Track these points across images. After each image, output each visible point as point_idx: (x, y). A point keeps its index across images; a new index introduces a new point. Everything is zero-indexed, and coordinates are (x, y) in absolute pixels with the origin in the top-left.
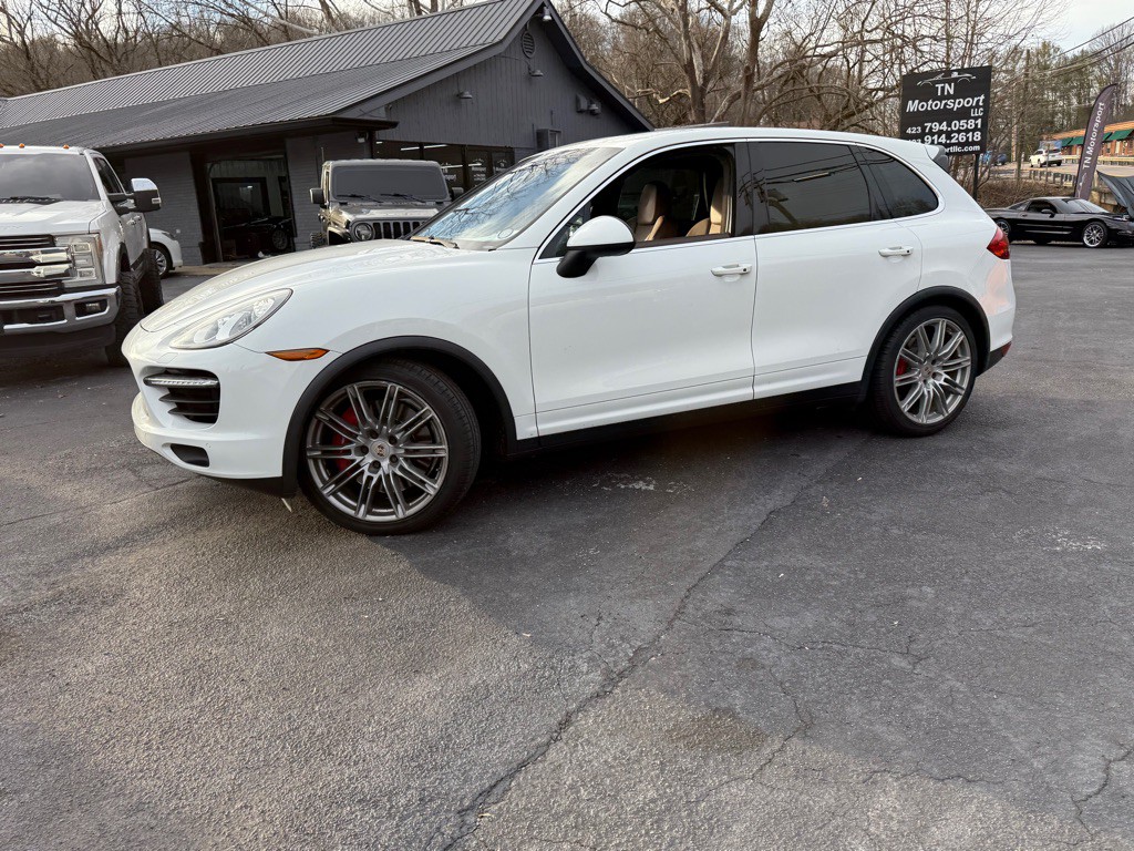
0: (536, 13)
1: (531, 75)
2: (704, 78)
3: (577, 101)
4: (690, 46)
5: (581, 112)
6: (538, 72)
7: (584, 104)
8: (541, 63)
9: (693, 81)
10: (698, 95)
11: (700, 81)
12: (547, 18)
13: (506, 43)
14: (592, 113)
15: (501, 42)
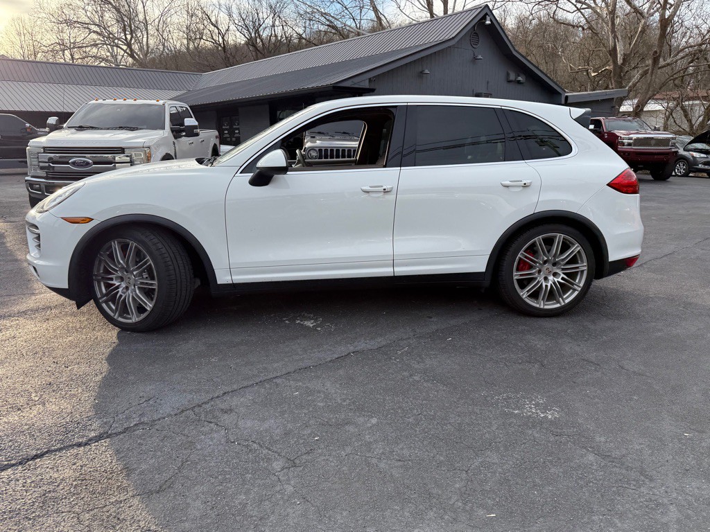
0: (481, 19)
1: (475, 59)
2: (624, 59)
3: (508, 74)
4: (615, 37)
5: (510, 82)
6: (480, 57)
7: (512, 77)
8: (484, 52)
9: (615, 62)
10: (618, 70)
11: (620, 61)
12: (488, 22)
13: (456, 40)
14: (519, 82)
15: (453, 38)
